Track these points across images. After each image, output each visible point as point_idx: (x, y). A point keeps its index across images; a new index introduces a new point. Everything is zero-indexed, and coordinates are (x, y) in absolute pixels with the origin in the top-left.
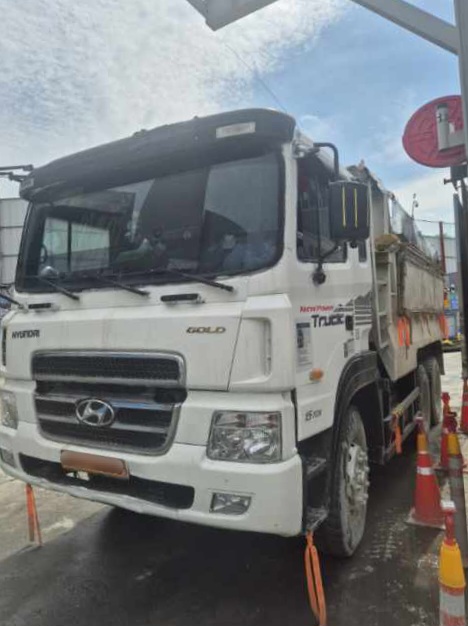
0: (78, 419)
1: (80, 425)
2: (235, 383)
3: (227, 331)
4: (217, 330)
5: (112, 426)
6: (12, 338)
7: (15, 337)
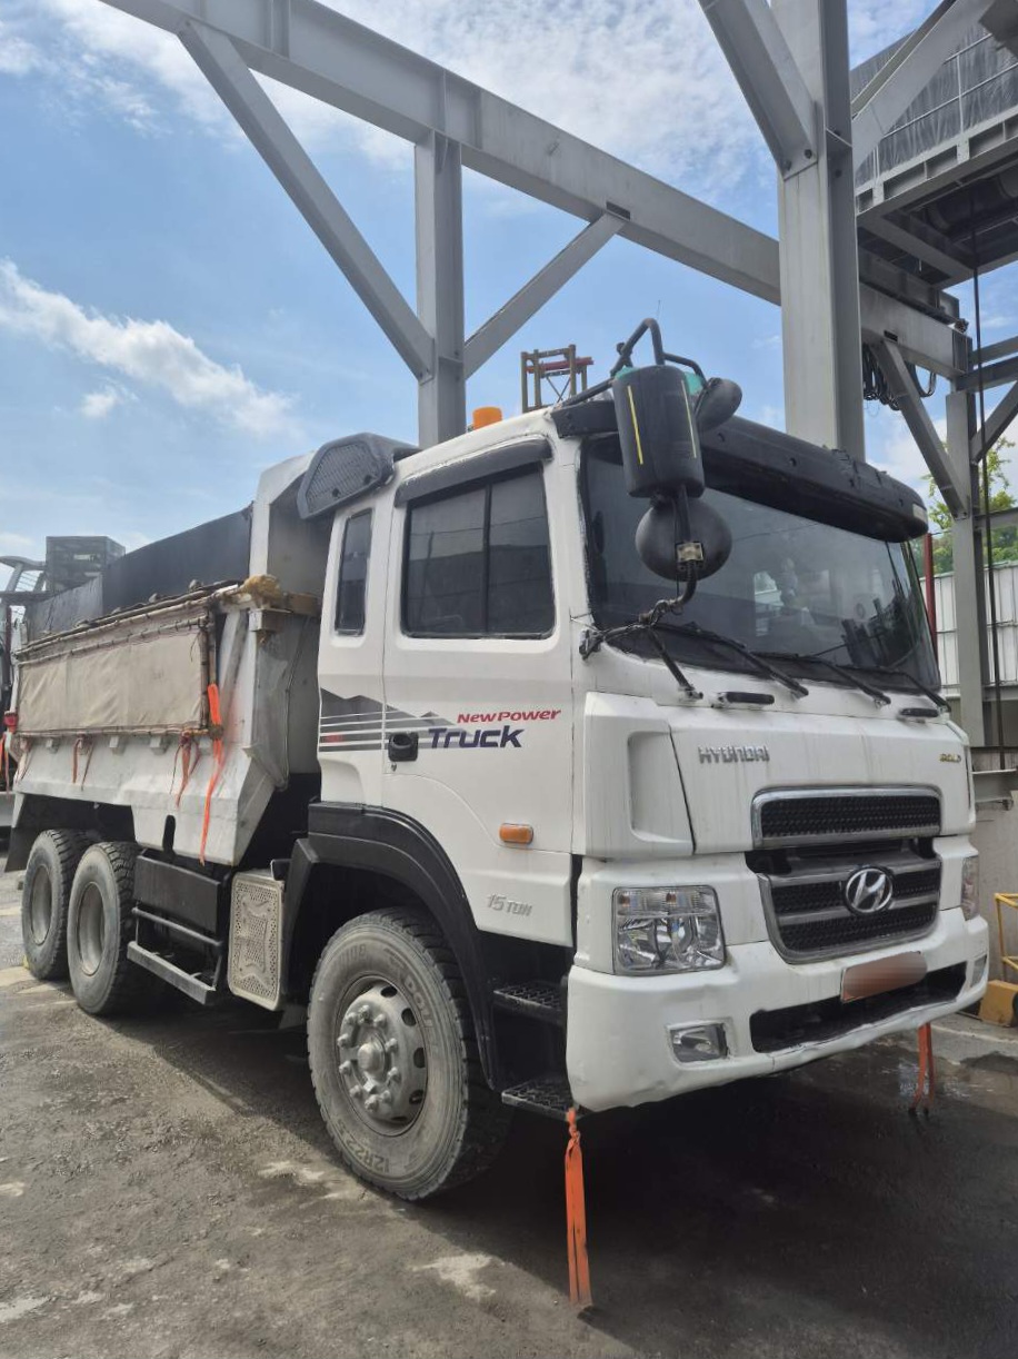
0: (848, 907)
1: (852, 918)
5: (891, 907)
6: (702, 761)
7: (709, 761)
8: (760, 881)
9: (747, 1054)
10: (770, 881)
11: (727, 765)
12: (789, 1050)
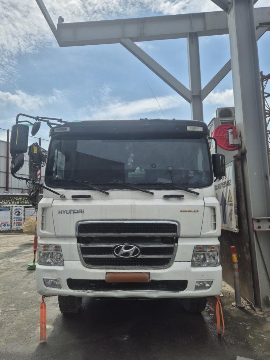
0: (115, 255)
1: (117, 258)
2: (203, 233)
3: (199, 212)
4: (195, 212)
5: (139, 257)
6: (59, 214)
7: (62, 213)
8: (78, 245)
9: (66, 289)
10: (80, 245)
11: (67, 214)
12: (82, 291)
